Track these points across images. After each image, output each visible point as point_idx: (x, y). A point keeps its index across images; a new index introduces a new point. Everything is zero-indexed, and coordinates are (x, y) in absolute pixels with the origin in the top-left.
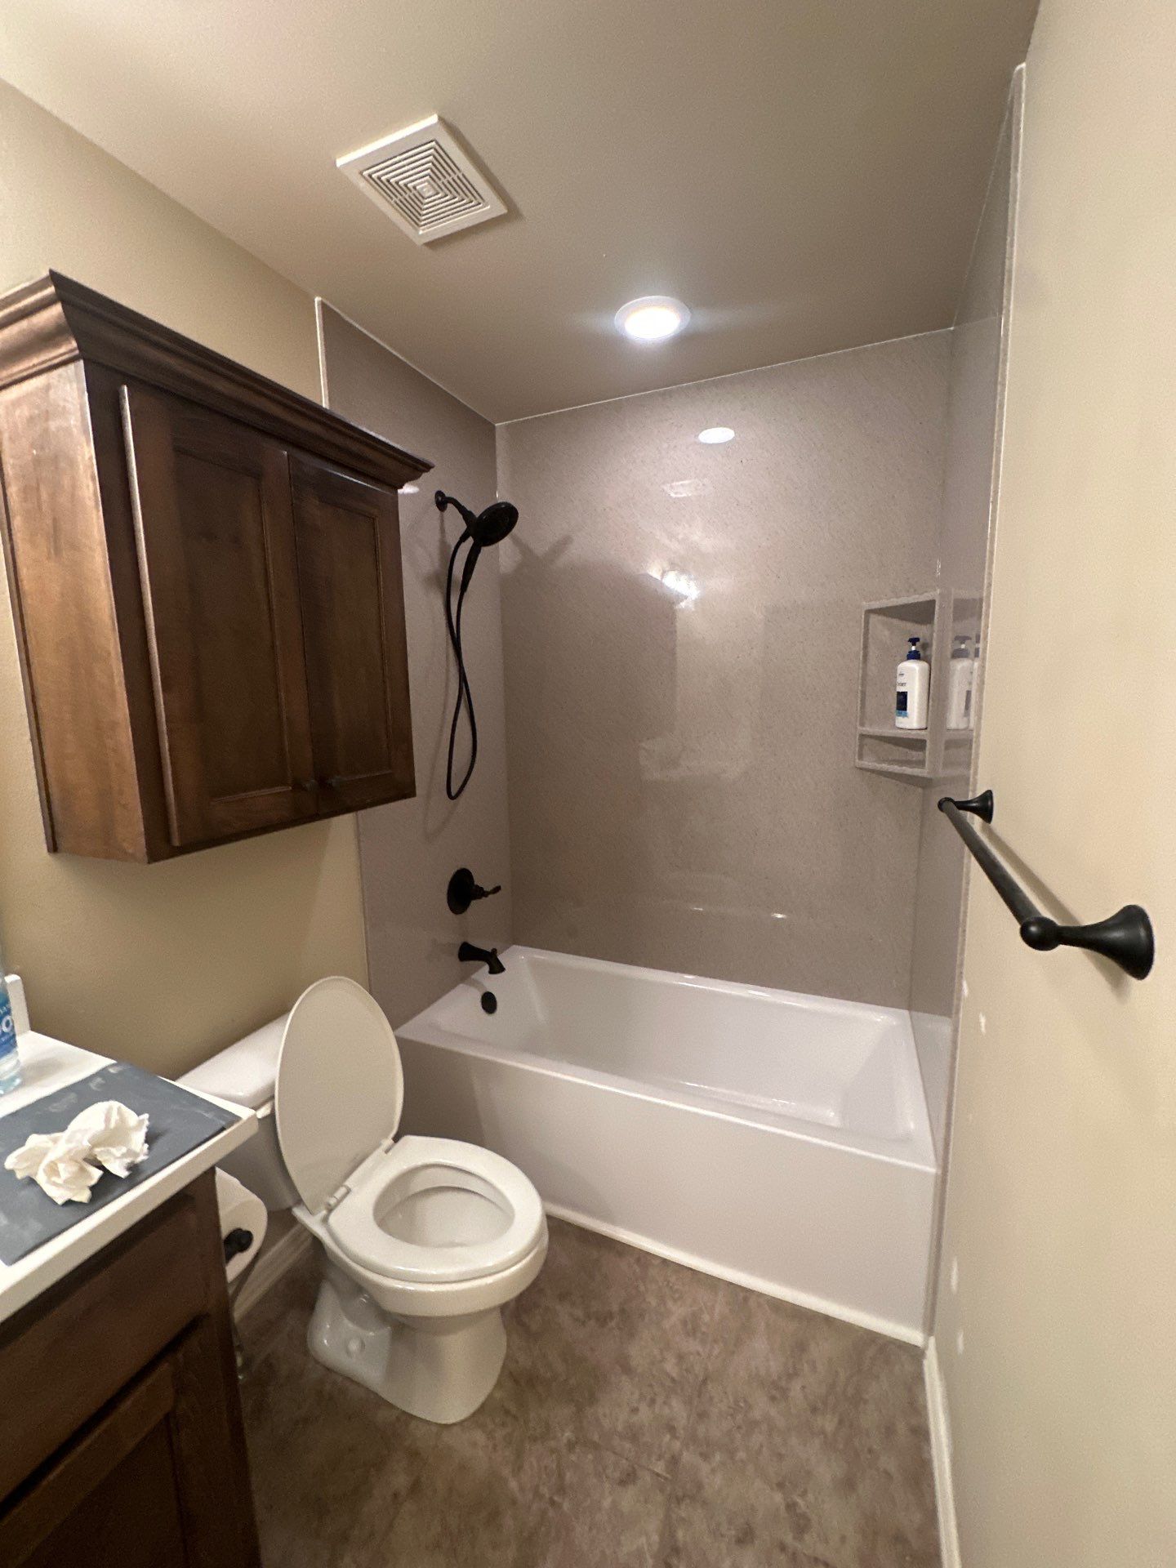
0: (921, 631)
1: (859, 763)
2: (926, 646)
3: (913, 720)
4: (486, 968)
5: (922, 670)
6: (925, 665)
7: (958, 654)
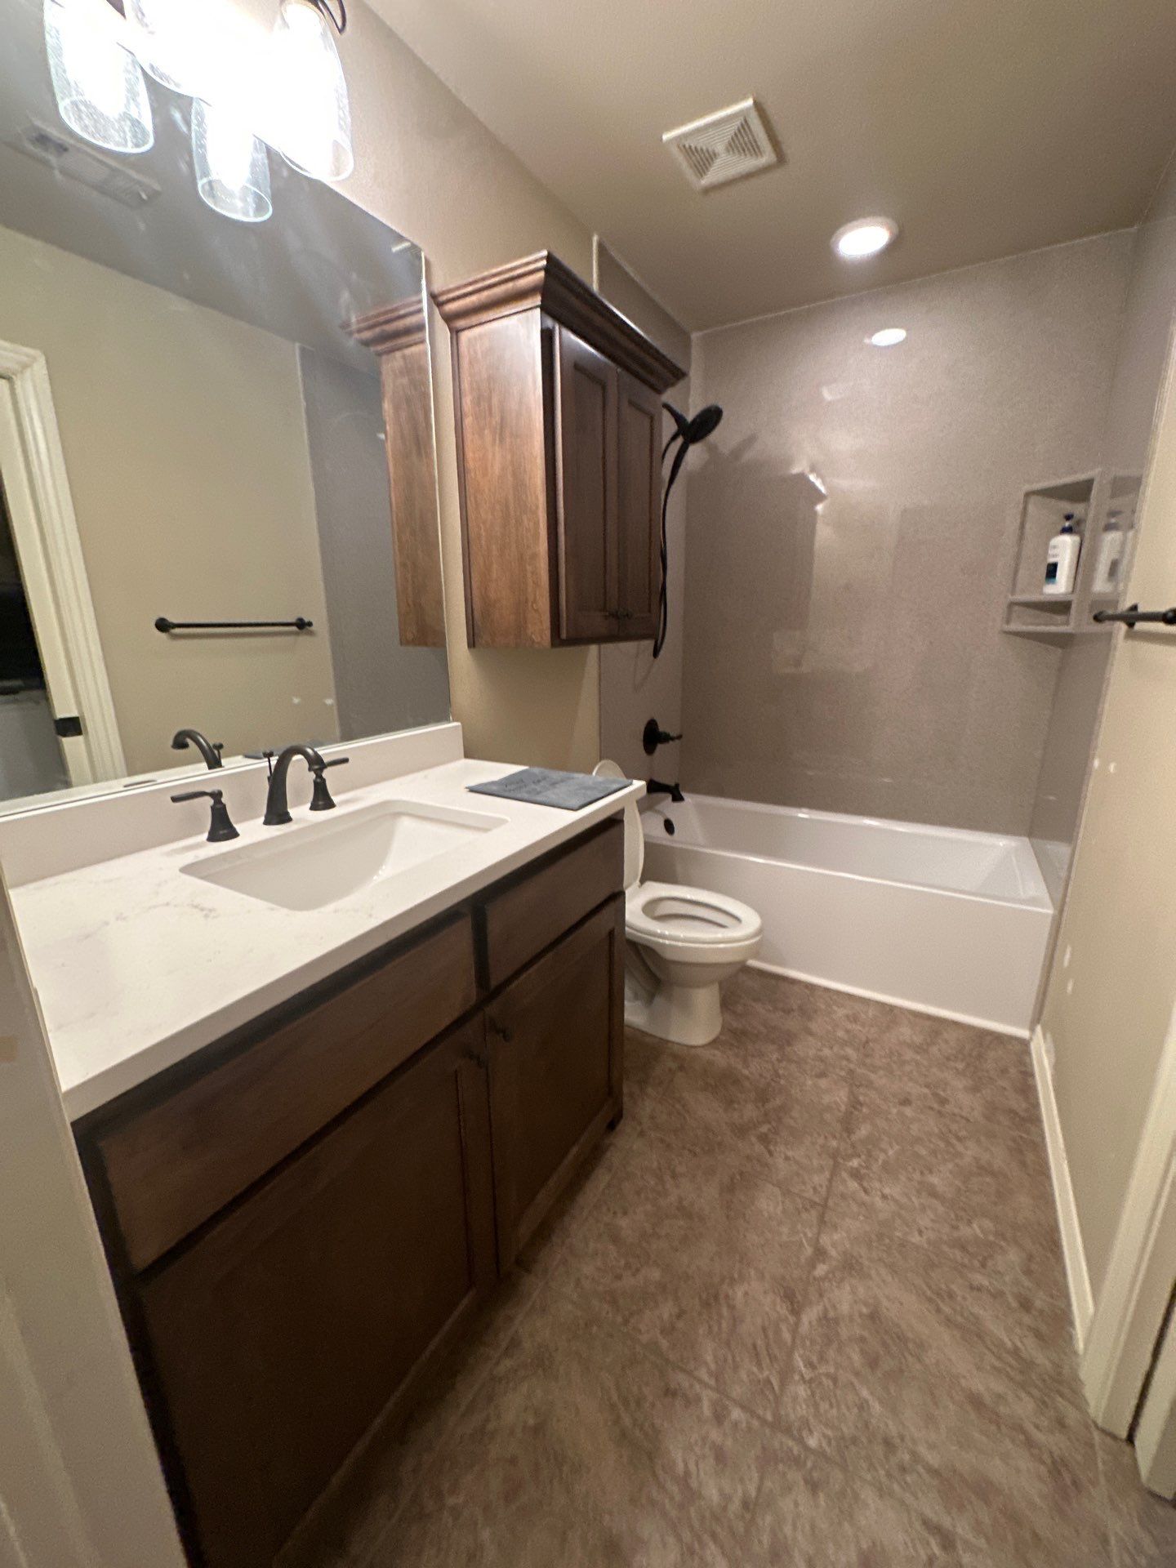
0: (1078, 509)
1: (1007, 628)
2: (1079, 523)
3: (1061, 586)
4: (670, 798)
5: (1074, 542)
6: (1076, 538)
7: (1109, 528)
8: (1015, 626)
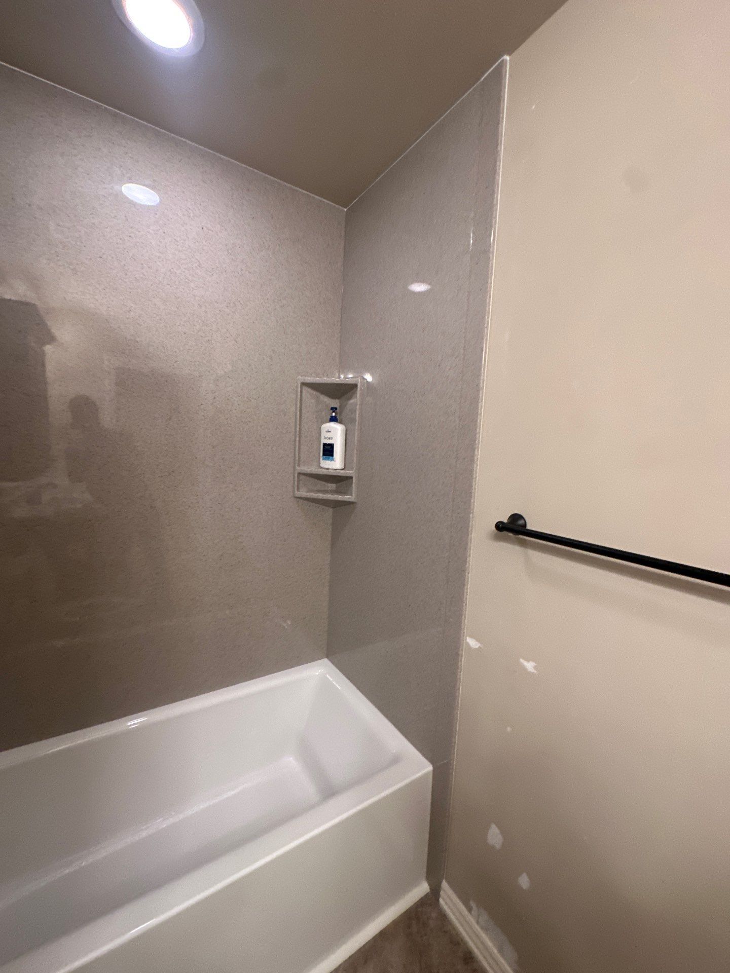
0: (337, 403)
1: (298, 494)
2: (341, 414)
3: (338, 463)
5: (341, 429)
6: (343, 426)
8: (303, 493)
